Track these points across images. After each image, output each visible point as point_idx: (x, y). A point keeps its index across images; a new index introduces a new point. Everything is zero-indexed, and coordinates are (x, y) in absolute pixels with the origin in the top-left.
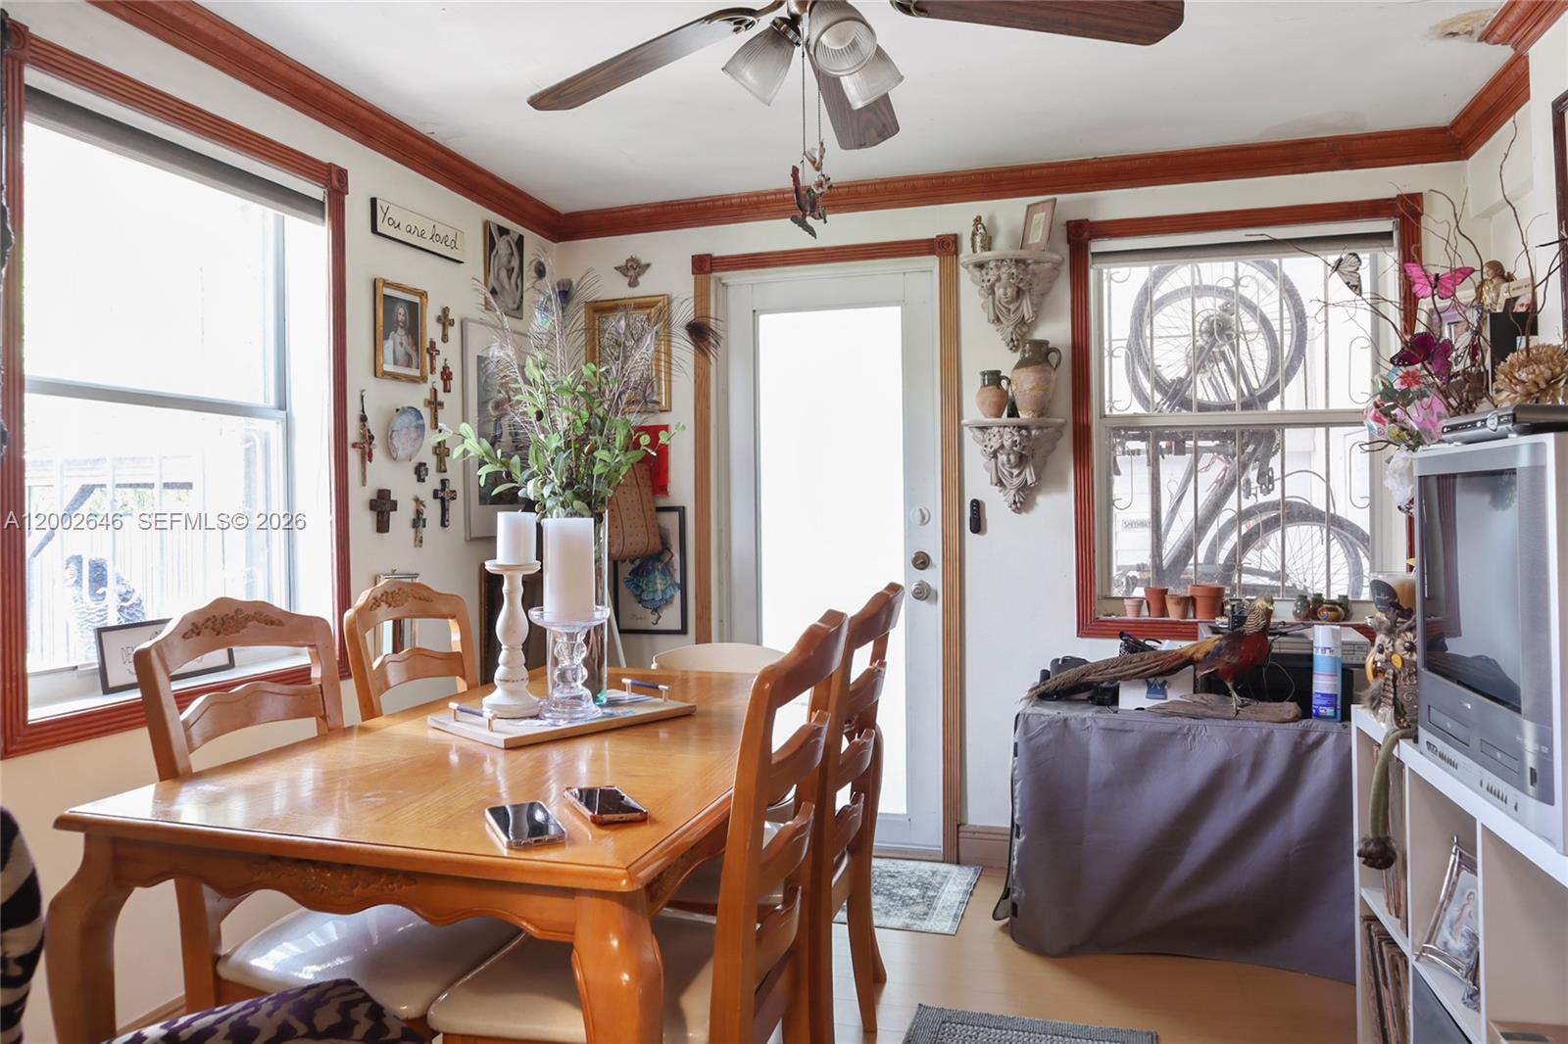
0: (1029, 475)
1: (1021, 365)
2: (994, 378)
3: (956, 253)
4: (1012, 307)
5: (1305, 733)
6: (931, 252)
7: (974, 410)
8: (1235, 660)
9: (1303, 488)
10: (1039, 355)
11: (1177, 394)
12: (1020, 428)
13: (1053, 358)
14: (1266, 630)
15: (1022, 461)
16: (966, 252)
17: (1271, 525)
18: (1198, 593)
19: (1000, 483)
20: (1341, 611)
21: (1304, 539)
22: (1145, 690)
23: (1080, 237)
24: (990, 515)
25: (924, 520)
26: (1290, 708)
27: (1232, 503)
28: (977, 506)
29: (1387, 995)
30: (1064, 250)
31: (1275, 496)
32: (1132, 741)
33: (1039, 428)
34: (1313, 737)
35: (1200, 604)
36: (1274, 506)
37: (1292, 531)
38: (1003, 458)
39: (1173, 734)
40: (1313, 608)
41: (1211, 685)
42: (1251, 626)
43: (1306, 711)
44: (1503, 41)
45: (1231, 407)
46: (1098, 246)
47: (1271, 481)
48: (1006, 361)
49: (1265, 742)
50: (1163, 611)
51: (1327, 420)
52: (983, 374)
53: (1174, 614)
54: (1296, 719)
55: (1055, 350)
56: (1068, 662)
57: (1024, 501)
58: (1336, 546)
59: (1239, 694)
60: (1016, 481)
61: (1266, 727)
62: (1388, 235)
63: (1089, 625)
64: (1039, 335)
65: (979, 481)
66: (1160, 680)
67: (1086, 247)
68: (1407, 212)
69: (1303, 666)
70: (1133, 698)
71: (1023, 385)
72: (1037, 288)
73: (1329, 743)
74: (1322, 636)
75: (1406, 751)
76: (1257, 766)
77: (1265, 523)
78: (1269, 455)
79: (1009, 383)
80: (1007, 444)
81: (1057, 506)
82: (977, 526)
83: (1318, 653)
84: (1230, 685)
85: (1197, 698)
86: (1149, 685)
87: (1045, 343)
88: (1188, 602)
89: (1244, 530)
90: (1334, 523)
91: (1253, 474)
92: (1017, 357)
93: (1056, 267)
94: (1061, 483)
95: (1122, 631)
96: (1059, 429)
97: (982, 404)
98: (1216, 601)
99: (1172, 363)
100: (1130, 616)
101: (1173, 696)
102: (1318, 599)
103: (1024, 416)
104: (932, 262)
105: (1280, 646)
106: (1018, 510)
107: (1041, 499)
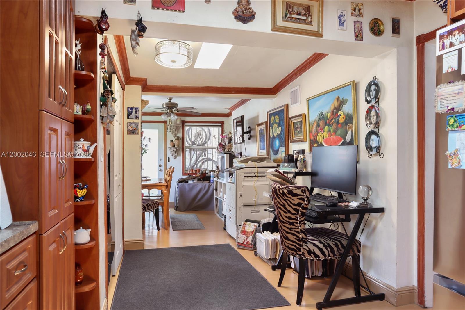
0: (176, 154)
1: (175, 140)
2: (172, 141)
3: (167, 123)
4: (175, 132)
5: (210, 184)
6: (163, 123)
7: (169, 145)
8: (202, 176)
9: (210, 156)
10: (178, 138)
11: (193, 143)
12: (176, 148)
13: (180, 139)
14: (205, 173)
15: (176, 152)
16: (168, 123)
17: (206, 161)
18: (197, 170)
19: (172, 155)
20: (214, 171)
21: (210, 163)
22: (191, 181)
23: (183, 123)
24: (170, 159)
25: (161, 160)
26: (208, 181)
27: (201, 158)
28: (169, 158)
29: (217, 204)
30: (181, 124)
31: (206, 157)
32: (191, 186)
33: (178, 148)
34: (210, 185)
35: (197, 171)
36: (206, 158)
37: (208, 162)
38: (173, 152)
39: (195, 185)
40: (211, 171)
41: (199, 180)
42: (204, 172)
43: (210, 182)
44: (230, 110)
45: (201, 145)
46: (186, 124)
47: (206, 155)
48: (174, 139)
49: (206, 185)
50: (193, 172)
51: (213, 148)
52: (171, 141)
53: (194, 172)
54: (209, 183)
55: (180, 138)
56: (182, 178)
57: (175, 158)
58: (214, 164)
59: (203, 180)
60: (175, 155)
61: (206, 183)
62: (220, 126)
63: (184, 174)
64: (178, 136)
65: (169, 155)
66: (193, 179)
67: (184, 124)
68: (222, 123)
69: (210, 177)
70: (190, 182)
71: (176, 142)
72: (178, 129)
73: (212, 185)
74: (212, 173)
75: (218, 180)
76: (205, 188)
77: (205, 161)
78: (205, 151)
79: (174, 142)
80: (174, 150)
81: (180, 158)
82: (169, 161)
83: (211, 175)
84: (202, 179)
85: (198, 181)
86: (192, 180)
87: (179, 137)
88: (196, 171)
89: (203, 161)
90: (213, 161)
91: (203, 154)
92: (175, 138)
93: (180, 127)
94: (180, 155)
95: (188, 174)
96: (180, 148)
97: (170, 145)
98: (199, 170)
99: (193, 139)
100: (189, 173)
101: (195, 181)
102: (211, 170)
103: (176, 146)
104: (163, 124)
105: (207, 175)
106: (174, 159)
107: (177, 157)
